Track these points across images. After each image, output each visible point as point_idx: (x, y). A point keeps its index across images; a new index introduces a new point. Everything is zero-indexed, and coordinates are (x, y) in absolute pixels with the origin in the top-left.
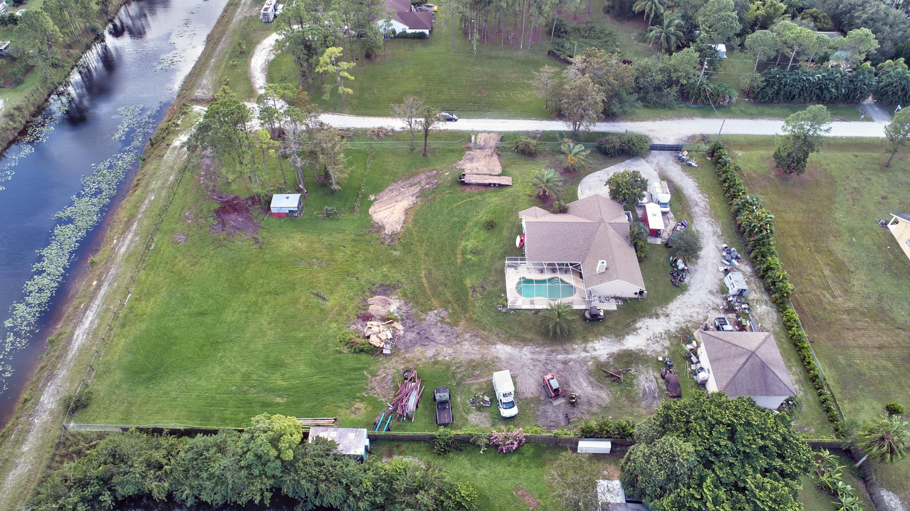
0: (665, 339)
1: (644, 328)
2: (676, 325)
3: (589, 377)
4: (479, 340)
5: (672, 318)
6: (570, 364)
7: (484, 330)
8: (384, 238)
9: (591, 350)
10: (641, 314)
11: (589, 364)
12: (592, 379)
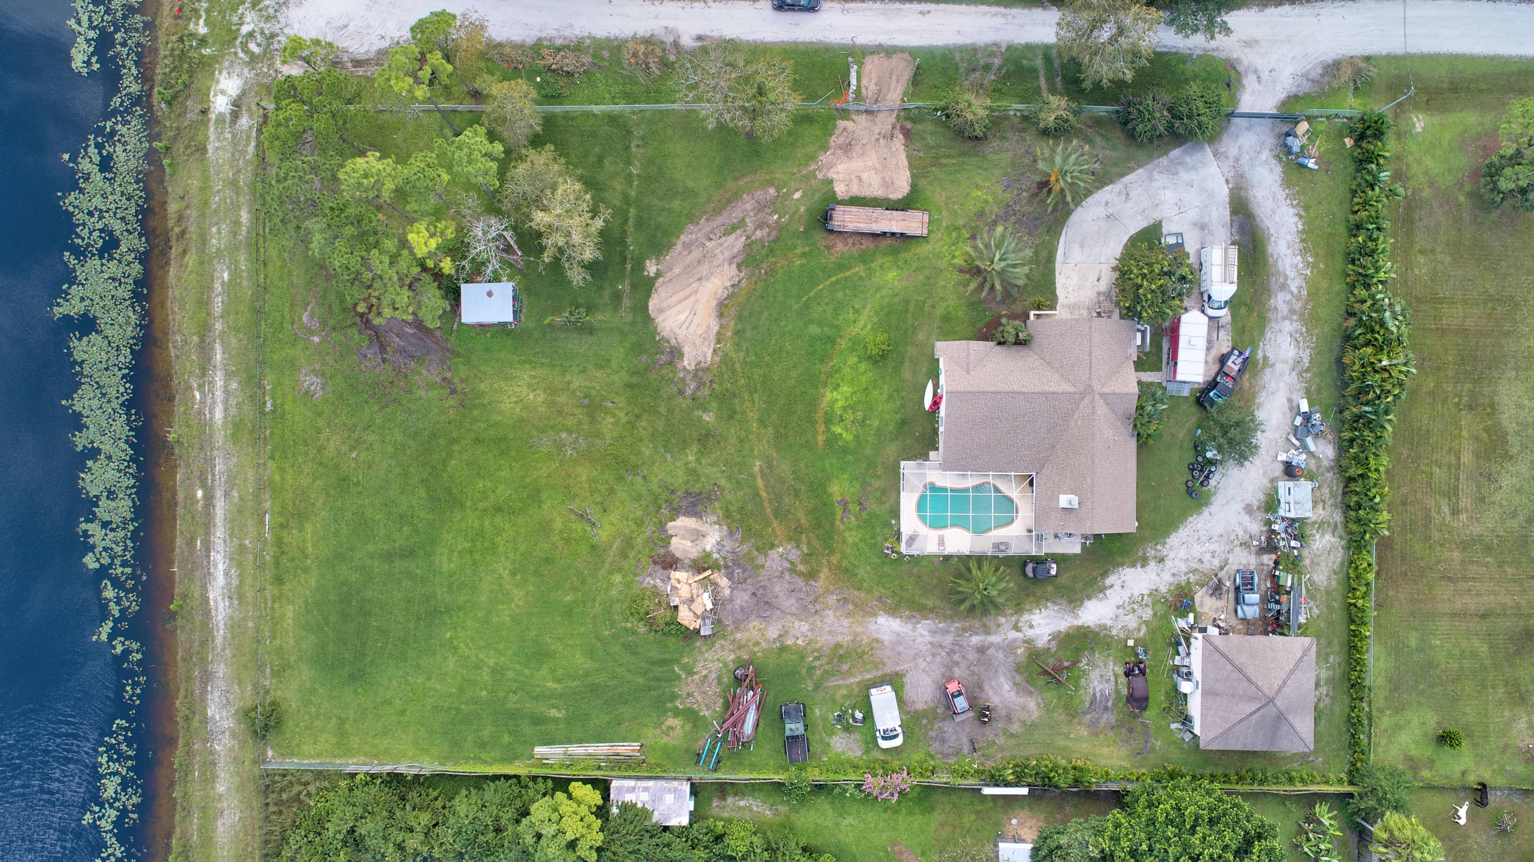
0: (1146, 605)
1: (1117, 587)
2: (1171, 579)
3: (1015, 674)
4: (851, 607)
5: (1169, 563)
6: (989, 652)
7: (859, 589)
8: (683, 380)
9: (1025, 629)
10: (1119, 560)
11: (1019, 651)
12: (1019, 679)
